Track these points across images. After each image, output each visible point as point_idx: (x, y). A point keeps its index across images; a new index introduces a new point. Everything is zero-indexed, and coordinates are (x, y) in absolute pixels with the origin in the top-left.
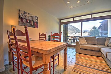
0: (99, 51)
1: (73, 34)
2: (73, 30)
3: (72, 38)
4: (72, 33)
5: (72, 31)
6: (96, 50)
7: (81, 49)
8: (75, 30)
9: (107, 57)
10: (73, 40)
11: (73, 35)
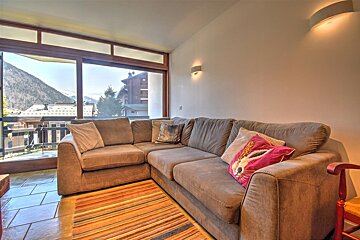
0: (144, 162)
1: (35, 107)
2: (35, 94)
3: (31, 127)
4: (29, 104)
5: (29, 97)
6: (136, 161)
7: (83, 171)
8: (42, 93)
9: (173, 179)
10: (36, 136)
11: (36, 111)
